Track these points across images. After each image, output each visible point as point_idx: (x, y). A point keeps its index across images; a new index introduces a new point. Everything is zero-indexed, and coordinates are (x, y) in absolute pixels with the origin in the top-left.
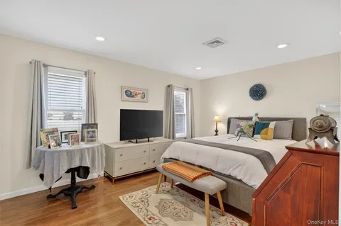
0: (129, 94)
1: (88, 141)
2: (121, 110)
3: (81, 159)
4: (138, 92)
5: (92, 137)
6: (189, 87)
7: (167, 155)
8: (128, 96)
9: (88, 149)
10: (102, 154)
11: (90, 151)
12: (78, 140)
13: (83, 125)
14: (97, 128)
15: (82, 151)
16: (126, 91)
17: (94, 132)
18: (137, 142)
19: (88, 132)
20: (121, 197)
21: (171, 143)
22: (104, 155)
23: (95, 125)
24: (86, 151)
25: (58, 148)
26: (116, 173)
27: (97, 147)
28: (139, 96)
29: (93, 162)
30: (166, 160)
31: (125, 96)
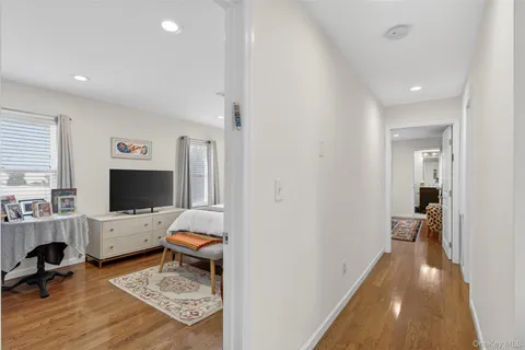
0: (123, 148)
1: (62, 211)
2: (111, 171)
3: (55, 234)
4: (136, 145)
5: (69, 206)
6: (212, 139)
7: (174, 227)
8: (122, 151)
9: (64, 220)
10: (84, 229)
11: (68, 223)
12: (49, 211)
13: (53, 191)
14: (75, 194)
15: (55, 223)
16: (119, 145)
17: (72, 199)
18: (134, 213)
19: (63, 200)
20: (111, 281)
21: (179, 213)
22: (87, 230)
23: (73, 191)
24: (62, 223)
25: (19, 221)
26: (105, 254)
27: (78, 218)
28: (139, 151)
29: (72, 237)
30: (173, 233)
31: (118, 152)
